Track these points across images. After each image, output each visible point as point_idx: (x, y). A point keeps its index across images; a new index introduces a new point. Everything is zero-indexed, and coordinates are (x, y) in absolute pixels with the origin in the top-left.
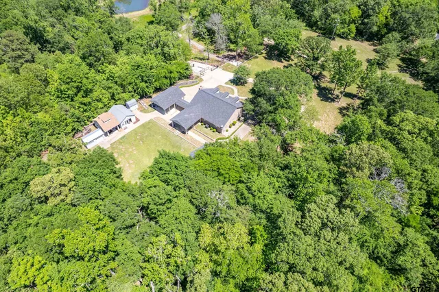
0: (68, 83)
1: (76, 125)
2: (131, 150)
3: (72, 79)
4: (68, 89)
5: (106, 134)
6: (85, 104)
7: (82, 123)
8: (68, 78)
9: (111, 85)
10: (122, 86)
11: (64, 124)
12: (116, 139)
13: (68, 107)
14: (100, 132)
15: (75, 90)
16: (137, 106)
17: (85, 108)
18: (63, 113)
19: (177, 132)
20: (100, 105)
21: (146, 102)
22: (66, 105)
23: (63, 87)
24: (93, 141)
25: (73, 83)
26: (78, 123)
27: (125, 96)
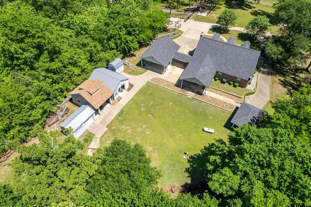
0: (21, 41)
1: (46, 105)
2: (139, 129)
3: (27, 32)
4: (24, 50)
5: (97, 112)
6: (55, 72)
7: (55, 101)
8: (21, 31)
9: (86, 41)
10: (100, 41)
11: (27, 106)
12: (112, 118)
13: (28, 79)
14: (88, 111)
15: (35, 52)
16: (122, 68)
17: (56, 77)
18: (23, 88)
19: (190, 94)
20: (77, 71)
21: (132, 62)
22: (25, 76)
23: (14, 47)
24: (81, 126)
25: (30, 40)
26: (48, 102)
27: (107, 55)
